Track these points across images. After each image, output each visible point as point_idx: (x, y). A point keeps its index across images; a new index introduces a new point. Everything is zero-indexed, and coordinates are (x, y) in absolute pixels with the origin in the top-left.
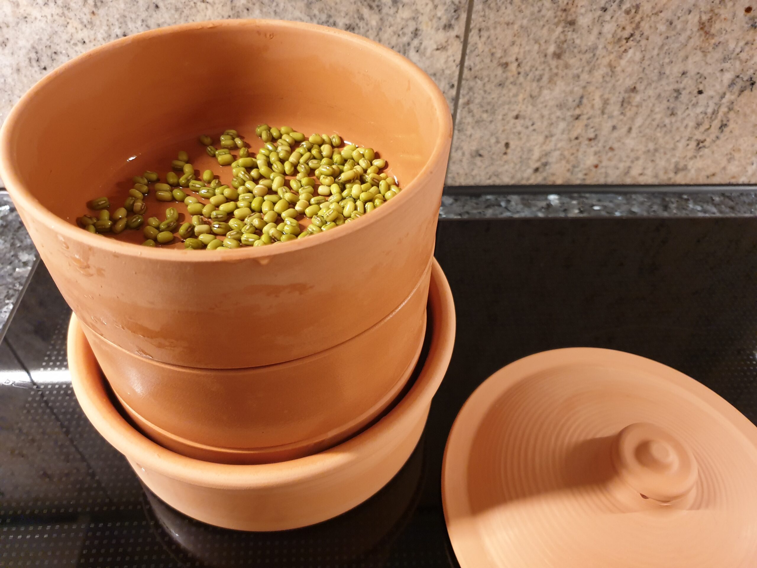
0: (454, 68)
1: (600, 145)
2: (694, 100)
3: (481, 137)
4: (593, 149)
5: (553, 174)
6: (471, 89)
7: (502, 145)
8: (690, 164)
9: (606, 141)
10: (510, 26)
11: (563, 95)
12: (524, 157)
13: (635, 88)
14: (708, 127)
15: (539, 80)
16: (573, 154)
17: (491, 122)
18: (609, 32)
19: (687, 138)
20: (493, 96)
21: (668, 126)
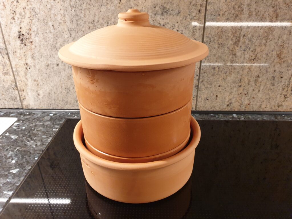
0: (198, 69)
1: (249, 96)
2: (280, 80)
3: (208, 93)
4: (247, 98)
5: (234, 107)
6: (203, 76)
7: (215, 96)
8: (283, 104)
9: (251, 95)
10: (215, 56)
11: (234, 78)
12: (223, 100)
13: (258, 76)
14: (287, 90)
15: (226, 73)
16: (240, 99)
17: (211, 88)
18: (247, 58)
19: (280, 94)
20: (211, 79)
21: (273, 89)
